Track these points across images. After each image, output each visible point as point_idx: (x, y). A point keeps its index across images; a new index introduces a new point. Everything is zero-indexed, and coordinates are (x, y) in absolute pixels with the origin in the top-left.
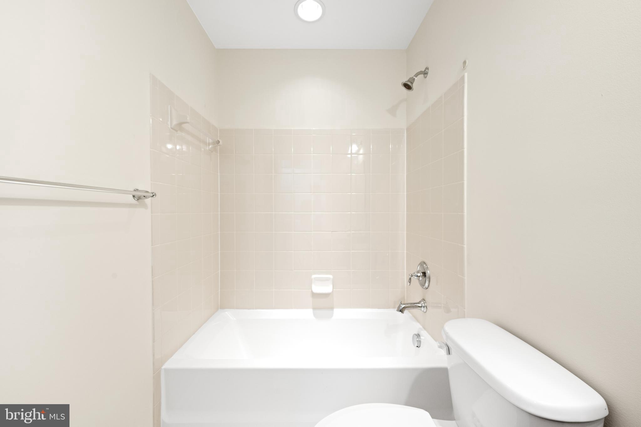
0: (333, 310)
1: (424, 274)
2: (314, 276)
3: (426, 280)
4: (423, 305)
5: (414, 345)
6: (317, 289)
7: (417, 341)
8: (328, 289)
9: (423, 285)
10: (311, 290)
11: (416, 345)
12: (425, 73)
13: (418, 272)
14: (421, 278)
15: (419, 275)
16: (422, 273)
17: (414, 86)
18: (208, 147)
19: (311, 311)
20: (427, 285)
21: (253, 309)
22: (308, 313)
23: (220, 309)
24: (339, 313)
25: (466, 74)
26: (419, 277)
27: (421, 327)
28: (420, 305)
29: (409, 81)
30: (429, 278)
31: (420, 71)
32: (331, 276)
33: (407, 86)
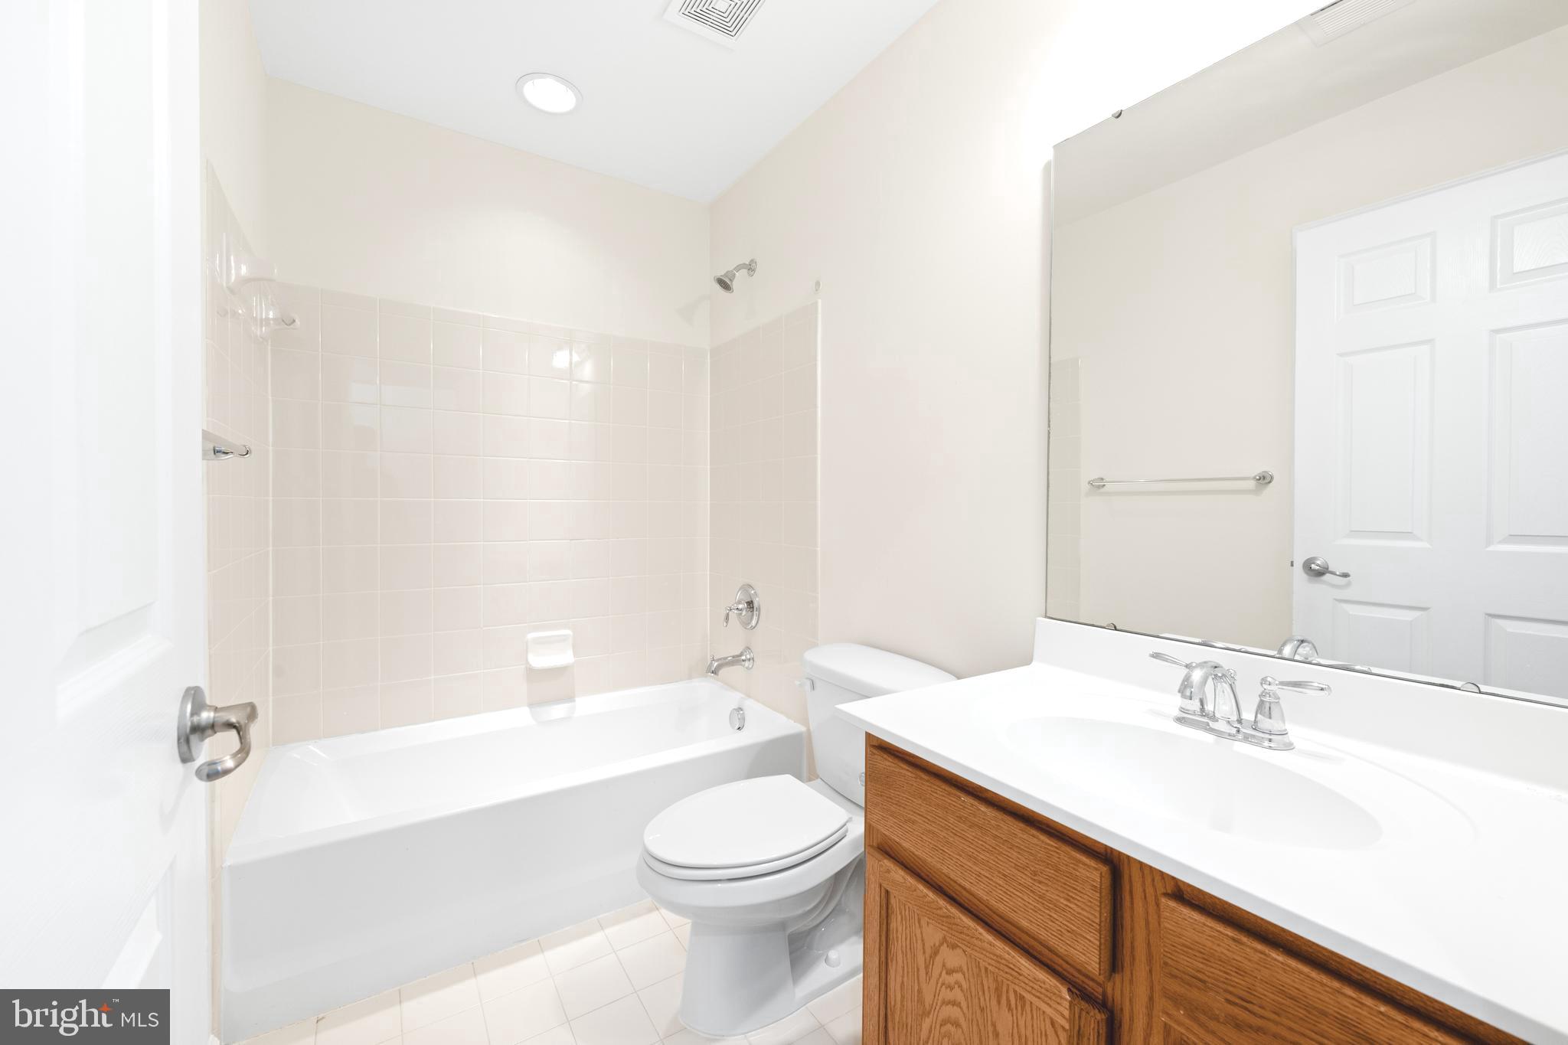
0: (574, 701)
1: (750, 604)
2: (531, 636)
3: (753, 615)
4: (748, 657)
5: (733, 728)
6: (540, 660)
7: (739, 719)
8: (563, 657)
9: (745, 624)
10: (523, 666)
11: (737, 727)
12: (750, 268)
13: (739, 602)
14: (744, 613)
15: (740, 606)
16: (746, 603)
17: (735, 285)
18: (259, 330)
19: (526, 710)
20: (754, 623)
21: (376, 730)
22: (520, 716)
23: (273, 745)
24: (587, 705)
25: (820, 301)
26: (741, 610)
27: (743, 696)
28: (744, 658)
29: (726, 275)
30: (759, 610)
31: (742, 263)
32: (568, 632)
33: (724, 284)
